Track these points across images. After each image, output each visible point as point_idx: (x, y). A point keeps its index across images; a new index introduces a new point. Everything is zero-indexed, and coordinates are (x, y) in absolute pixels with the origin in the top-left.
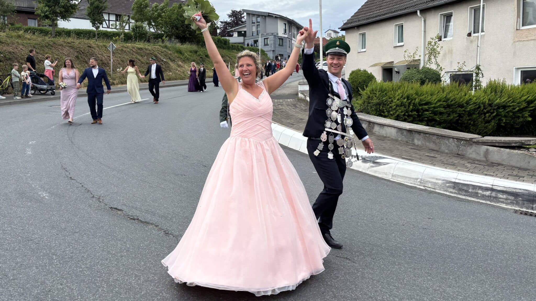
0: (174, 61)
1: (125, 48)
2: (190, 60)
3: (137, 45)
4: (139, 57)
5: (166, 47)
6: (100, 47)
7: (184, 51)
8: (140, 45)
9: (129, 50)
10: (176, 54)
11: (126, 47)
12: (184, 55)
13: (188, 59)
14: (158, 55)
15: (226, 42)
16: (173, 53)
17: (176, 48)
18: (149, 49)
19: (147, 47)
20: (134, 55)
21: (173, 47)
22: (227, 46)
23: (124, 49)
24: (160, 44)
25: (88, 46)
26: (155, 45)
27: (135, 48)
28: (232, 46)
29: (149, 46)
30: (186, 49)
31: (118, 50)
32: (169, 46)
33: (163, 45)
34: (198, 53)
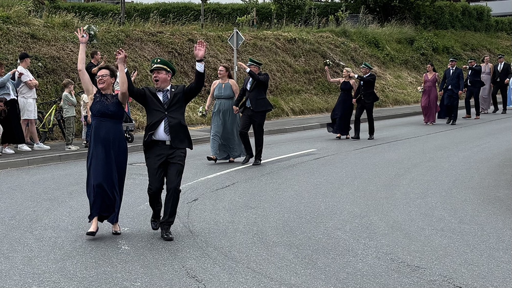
1: (261, 40)
2: (398, 61)
3: (284, 32)
4: (289, 60)
5: (345, 34)
6: (212, 41)
7: (384, 42)
8: (291, 31)
9: (268, 44)
11: (263, 37)
12: (383, 50)
13: (392, 60)
14: (329, 51)
15: (482, 15)
17: (366, 36)
18: (309, 40)
19: (304, 35)
20: (279, 55)
21: (361, 33)
22: (486, 22)
23: (259, 43)
24: (332, 26)
25: (189, 40)
26: (322, 32)
27: (282, 40)
28: (497, 22)
29: (308, 33)
31: (246, 47)
32: (353, 30)
33: (338, 29)
34: (416, 44)
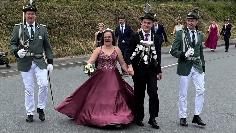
0: (207, 20)
5: (198, 5)
6: (136, 9)
7: (217, 9)
9: (162, 10)
10: (208, 12)
16: (205, 11)
17: (208, 6)
19: (179, 6)
23: (158, 10)
24: (192, 1)
26: (187, 4)
27: (168, 8)
29: (181, 4)
30: (220, 6)
33: (195, 3)
